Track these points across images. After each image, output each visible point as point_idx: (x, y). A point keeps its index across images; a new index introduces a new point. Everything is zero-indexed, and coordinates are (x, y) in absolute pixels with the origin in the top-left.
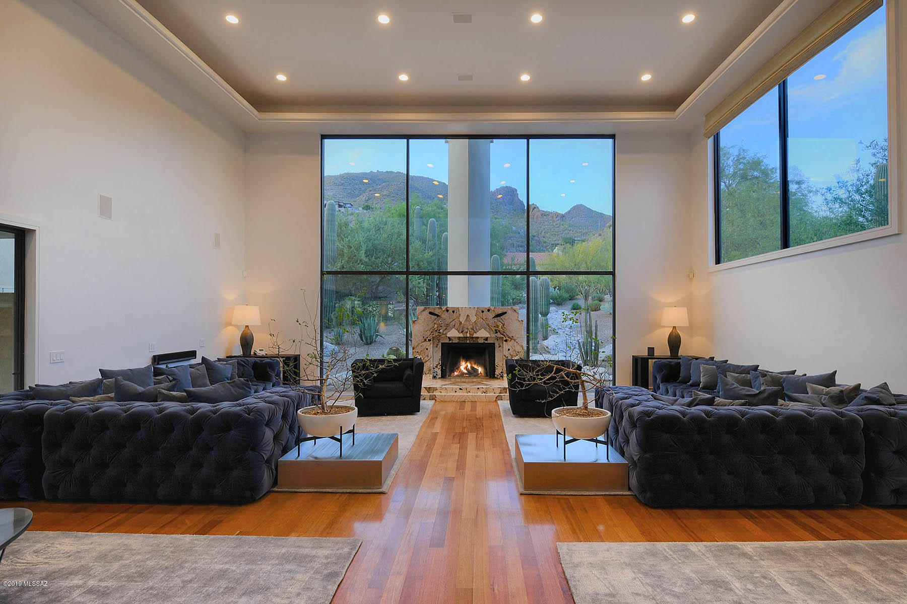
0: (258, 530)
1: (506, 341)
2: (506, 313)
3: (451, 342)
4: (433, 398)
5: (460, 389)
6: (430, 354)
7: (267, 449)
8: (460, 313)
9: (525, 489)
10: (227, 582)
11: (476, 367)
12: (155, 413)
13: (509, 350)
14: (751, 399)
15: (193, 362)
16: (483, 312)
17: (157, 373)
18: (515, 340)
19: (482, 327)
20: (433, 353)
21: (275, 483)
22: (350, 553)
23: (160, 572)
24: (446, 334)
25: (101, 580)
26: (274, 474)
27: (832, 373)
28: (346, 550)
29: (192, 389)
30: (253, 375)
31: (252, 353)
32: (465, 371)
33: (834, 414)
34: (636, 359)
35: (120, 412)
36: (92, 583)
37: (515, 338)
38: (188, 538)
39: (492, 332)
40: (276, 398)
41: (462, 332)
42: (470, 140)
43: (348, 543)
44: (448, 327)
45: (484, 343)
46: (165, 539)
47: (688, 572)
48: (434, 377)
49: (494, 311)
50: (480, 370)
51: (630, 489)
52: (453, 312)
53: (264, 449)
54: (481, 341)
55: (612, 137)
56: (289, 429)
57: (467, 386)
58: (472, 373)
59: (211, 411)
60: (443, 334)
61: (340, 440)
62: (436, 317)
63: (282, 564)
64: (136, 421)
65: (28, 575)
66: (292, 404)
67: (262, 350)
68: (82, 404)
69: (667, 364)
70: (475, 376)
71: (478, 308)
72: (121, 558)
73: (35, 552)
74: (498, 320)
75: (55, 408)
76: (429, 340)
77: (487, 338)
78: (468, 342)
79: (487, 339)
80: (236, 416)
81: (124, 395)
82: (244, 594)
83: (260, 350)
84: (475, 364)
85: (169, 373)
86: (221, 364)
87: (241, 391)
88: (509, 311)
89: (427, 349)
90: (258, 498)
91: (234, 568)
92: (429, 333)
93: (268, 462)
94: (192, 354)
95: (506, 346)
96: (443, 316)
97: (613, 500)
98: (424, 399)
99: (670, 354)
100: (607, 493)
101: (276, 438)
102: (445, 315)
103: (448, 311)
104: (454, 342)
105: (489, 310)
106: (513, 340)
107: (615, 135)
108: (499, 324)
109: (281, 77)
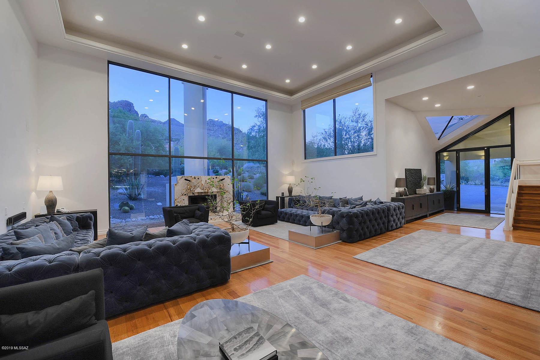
1: (224, 193)
2: (224, 179)
8: (202, 179)
13: (226, 197)
16: (213, 178)
19: (213, 186)
37: (228, 191)
39: (218, 189)
41: (203, 189)
44: (195, 187)
45: (211, 195)
49: (219, 178)
52: (198, 179)
55: (266, 101)
60: (193, 191)
62: (189, 181)
74: (221, 182)
76: (185, 195)
77: (213, 192)
78: (204, 195)
88: (226, 178)
89: (184, 200)
92: (185, 190)
102: (193, 181)
103: (195, 178)
104: (195, 195)
105: (216, 178)
106: (228, 193)
107: (267, 100)
108: (221, 184)
109: (99, 18)
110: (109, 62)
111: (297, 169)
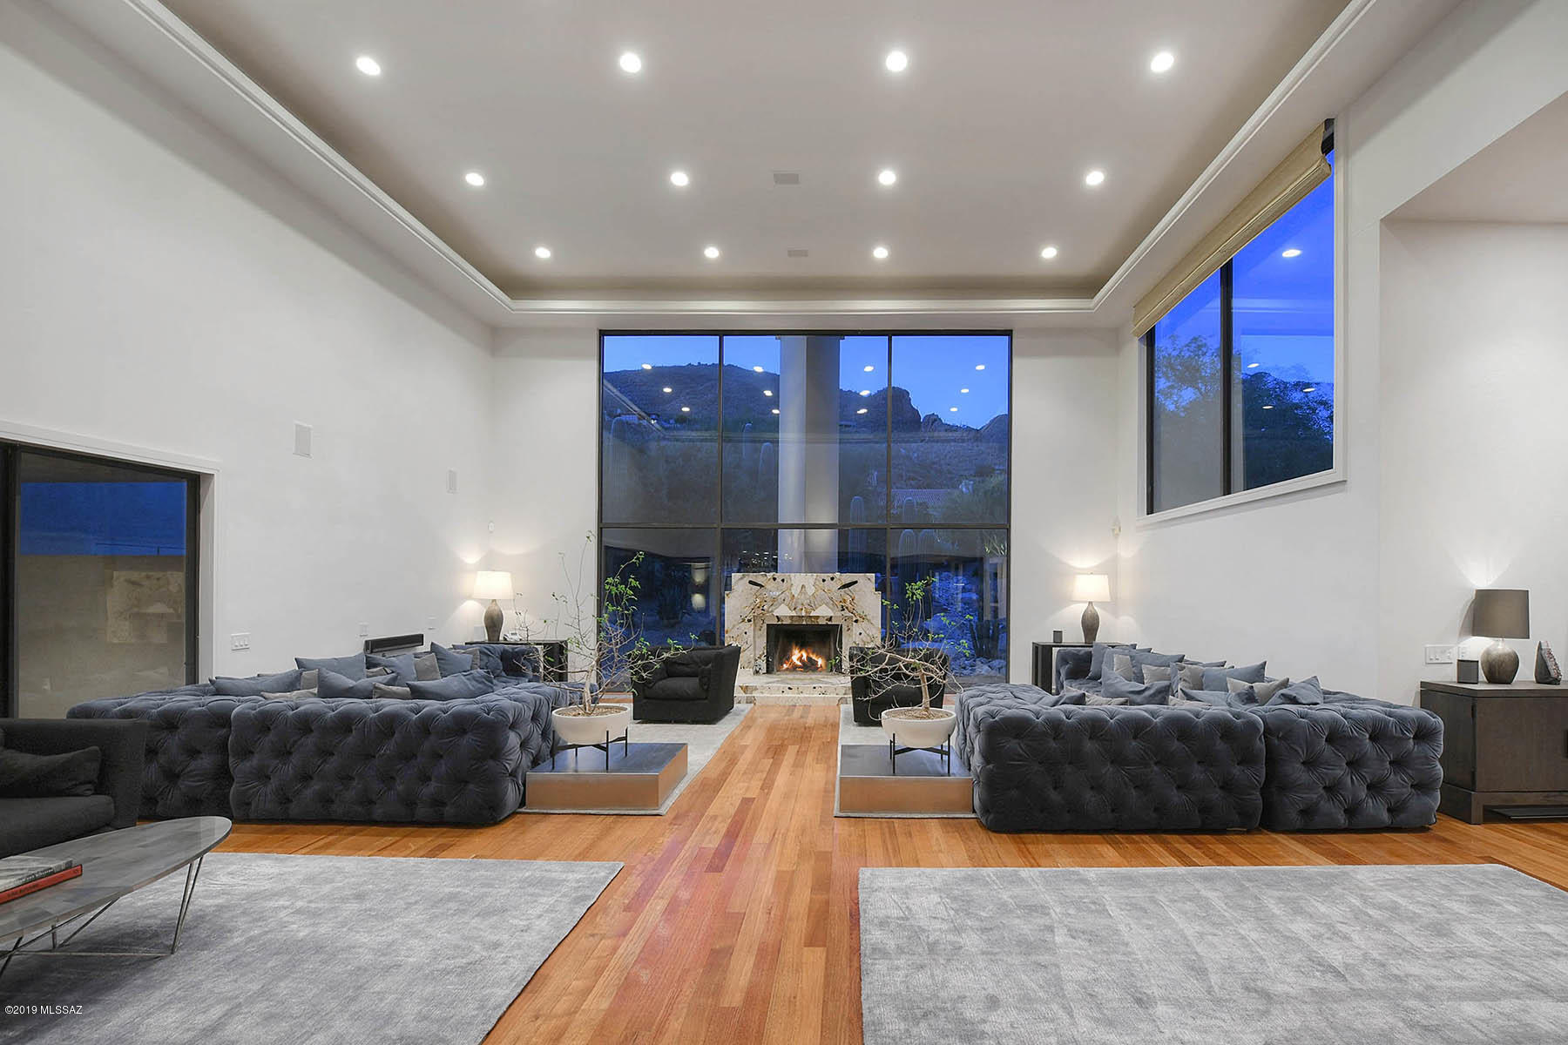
0: (497, 854)
1: (856, 621)
2: (856, 582)
3: (780, 623)
4: (750, 701)
5: (790, 688)
6: (750, 640)
7: (511, 757)
8: (793, 582)
9: (841, 811)
10: (457, 904)
11: (814, 657)
12: (371, 711)
13: (860, 634)
14: (1135, 697)
15: (420, 649)
16: (824, 581)
17: (370, 664)
18: (868, 621)
19: (823, 602)
20: (754, 637)
21: (523, 804)
22: (607, 878)
23: (379, 894)
24: (772, 611)
25: (310, 902)
26: (522, 792)
27: (1262, 665)
28: (603, 874)
29: (416, 683)
30: (502, 668)
31: (501, 638)
32: (799, 663)
33: (1229, 714)
34: (1036, 648)
35: (326, 710)
36: (299, 904)
37: (868, 617)
38: (412, 861)
39: (837, 609)
40: (524, 694)
41: (795, 609)
42: (810, 337)
43: (606, 868)
44: (775, 602)
45: (827, 624)
46: (386, 862)
47: (1005, 897)
48: (757, 672)
49: (839, 579)
50: (820, 662)
51: (974, 812)
52: (783, 580)
53: (508, 758)
54: (822, 622)
55: (1008, 334)
56: (542, 735)
57: (800, 684)
58: (809, 666)
59: (440, 710)
60: (768, 612)
61: (606, 749)
62: (759, 588)
63: (524, 888)
64: (346, 723)
65: (225, 896)
66: (546, 702)
67: (516, 634)
68: (280, 701)
69: (1074, 654)
70: (813, 671)
72: (332, 881)
73: (229, 874)
74: (845, 592)
75: (243, 705)
76: (749, 621)
77: (831, 617)
78: (804, 623)
79: (830, 619)
80: (472, 717)
81: (328, 691)
82: (477, 916)
83: (512, 634)
84: (813, 653)
85: (387, 664)
86: (458, 653)
87: (480, 685)
88: (861, 580)
89: (746, 633)
90: (499, 820)
91: (467, 891)
92: (747, 610)
93: (513, 774)
94: (418, 639)
95: (856, 628)
96: (769, 587)
97: (950, 824)
98: (739, 703)
99: (1084, 641)
100: (945, 816)
101: (524, 745)
102: (771, 585)
103: (775, 579)
104: (784, 623)
105: (832, 579)
106: (866, 621)
107: (1011, 331)
108: (846, 597)
109: (543, 253)
110: (603, 333)
111: (1128, 550)
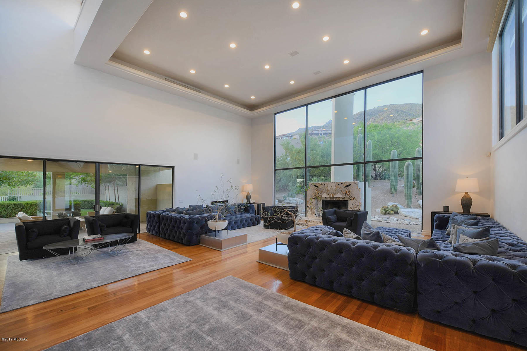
1: (351, 199)
2: (351, 185)
6: (314, 205)
8: (328, 185)
9: (259, 260)
13: (352, 204)
16: (339, 184)
18: (355, 199)
19: (338, 192)
24: (322, 195)
31: (250, 202)
34: (433, 214)
39: (343, 195)
41: (329, 195)
42: (336, 98)
44: (322, 192)
45: (343, 200)
49: (344, 184)
52: (325, 185)
54: (341, 199)
55: (422, 71)
60: (320, 196)
62: (317, 187)
71: (336, 183)
74: (346, 188)
76: (314, 198)
78: (335, 200)
79: (344, 198)
83: (253, 201)
88: (353, 184)
89: (313, 203)
90: (191, 245)
92: (313, 195)
94: (226, 202)
96: (320, 187)
99: (463, 211)
102: (321, 187)
103: (322, 184)
105: (342, 184)
108: (347, 190)
109: (253, 97)
110: (276, 114)
